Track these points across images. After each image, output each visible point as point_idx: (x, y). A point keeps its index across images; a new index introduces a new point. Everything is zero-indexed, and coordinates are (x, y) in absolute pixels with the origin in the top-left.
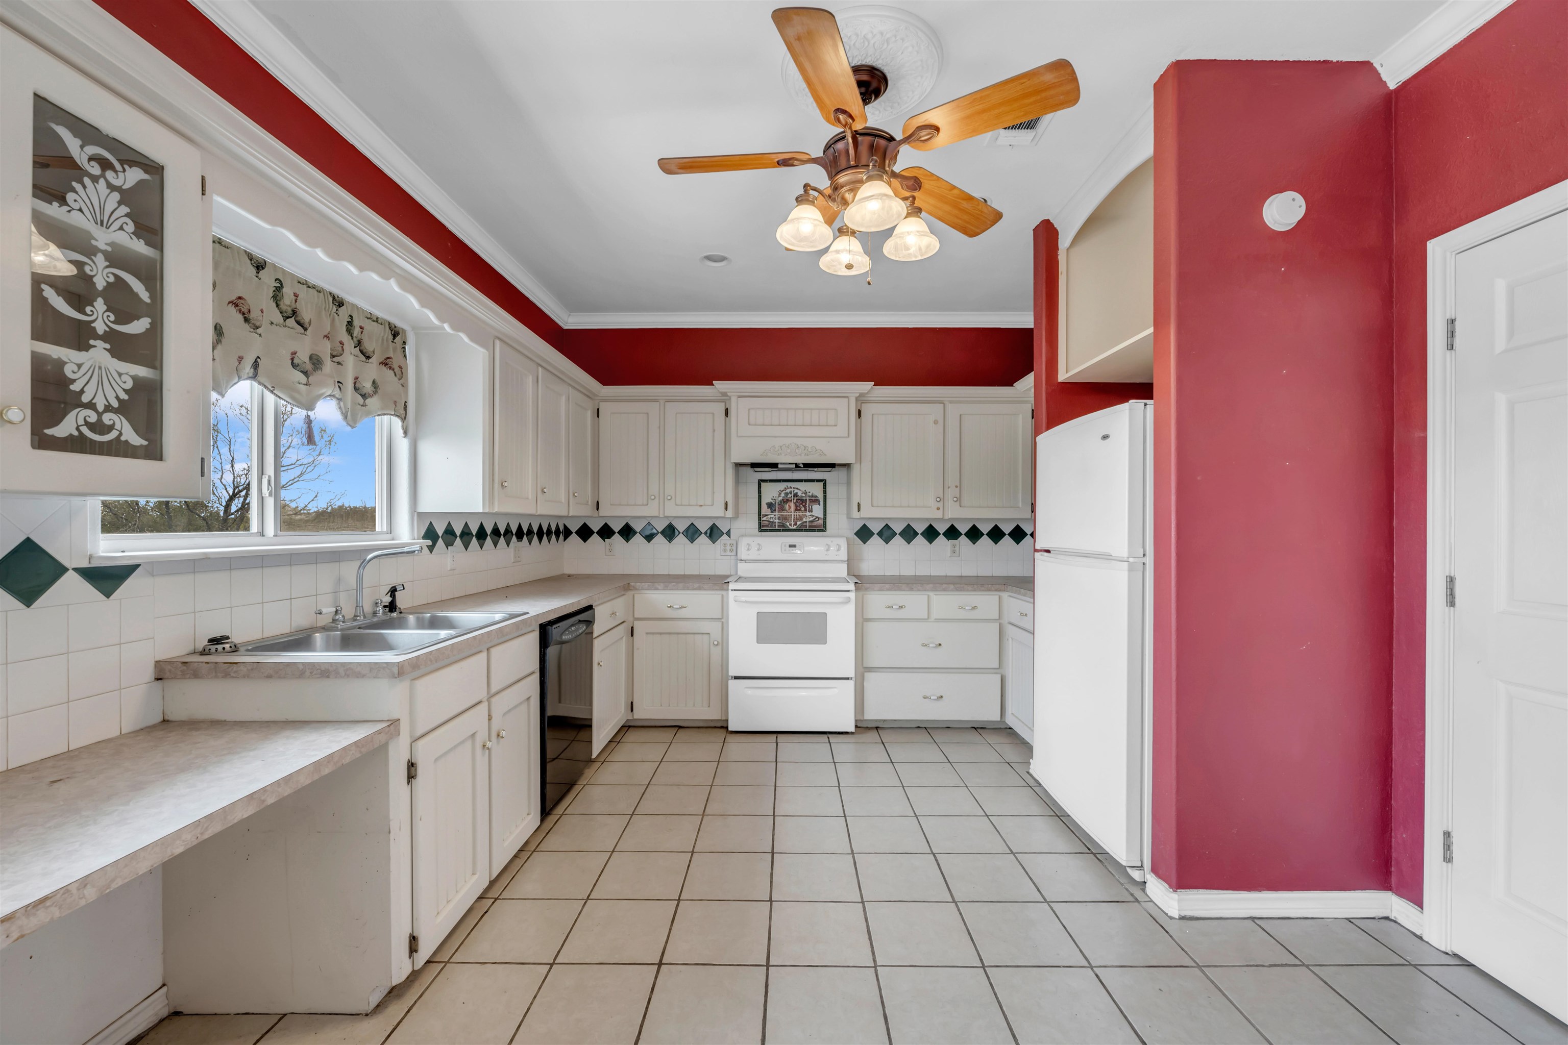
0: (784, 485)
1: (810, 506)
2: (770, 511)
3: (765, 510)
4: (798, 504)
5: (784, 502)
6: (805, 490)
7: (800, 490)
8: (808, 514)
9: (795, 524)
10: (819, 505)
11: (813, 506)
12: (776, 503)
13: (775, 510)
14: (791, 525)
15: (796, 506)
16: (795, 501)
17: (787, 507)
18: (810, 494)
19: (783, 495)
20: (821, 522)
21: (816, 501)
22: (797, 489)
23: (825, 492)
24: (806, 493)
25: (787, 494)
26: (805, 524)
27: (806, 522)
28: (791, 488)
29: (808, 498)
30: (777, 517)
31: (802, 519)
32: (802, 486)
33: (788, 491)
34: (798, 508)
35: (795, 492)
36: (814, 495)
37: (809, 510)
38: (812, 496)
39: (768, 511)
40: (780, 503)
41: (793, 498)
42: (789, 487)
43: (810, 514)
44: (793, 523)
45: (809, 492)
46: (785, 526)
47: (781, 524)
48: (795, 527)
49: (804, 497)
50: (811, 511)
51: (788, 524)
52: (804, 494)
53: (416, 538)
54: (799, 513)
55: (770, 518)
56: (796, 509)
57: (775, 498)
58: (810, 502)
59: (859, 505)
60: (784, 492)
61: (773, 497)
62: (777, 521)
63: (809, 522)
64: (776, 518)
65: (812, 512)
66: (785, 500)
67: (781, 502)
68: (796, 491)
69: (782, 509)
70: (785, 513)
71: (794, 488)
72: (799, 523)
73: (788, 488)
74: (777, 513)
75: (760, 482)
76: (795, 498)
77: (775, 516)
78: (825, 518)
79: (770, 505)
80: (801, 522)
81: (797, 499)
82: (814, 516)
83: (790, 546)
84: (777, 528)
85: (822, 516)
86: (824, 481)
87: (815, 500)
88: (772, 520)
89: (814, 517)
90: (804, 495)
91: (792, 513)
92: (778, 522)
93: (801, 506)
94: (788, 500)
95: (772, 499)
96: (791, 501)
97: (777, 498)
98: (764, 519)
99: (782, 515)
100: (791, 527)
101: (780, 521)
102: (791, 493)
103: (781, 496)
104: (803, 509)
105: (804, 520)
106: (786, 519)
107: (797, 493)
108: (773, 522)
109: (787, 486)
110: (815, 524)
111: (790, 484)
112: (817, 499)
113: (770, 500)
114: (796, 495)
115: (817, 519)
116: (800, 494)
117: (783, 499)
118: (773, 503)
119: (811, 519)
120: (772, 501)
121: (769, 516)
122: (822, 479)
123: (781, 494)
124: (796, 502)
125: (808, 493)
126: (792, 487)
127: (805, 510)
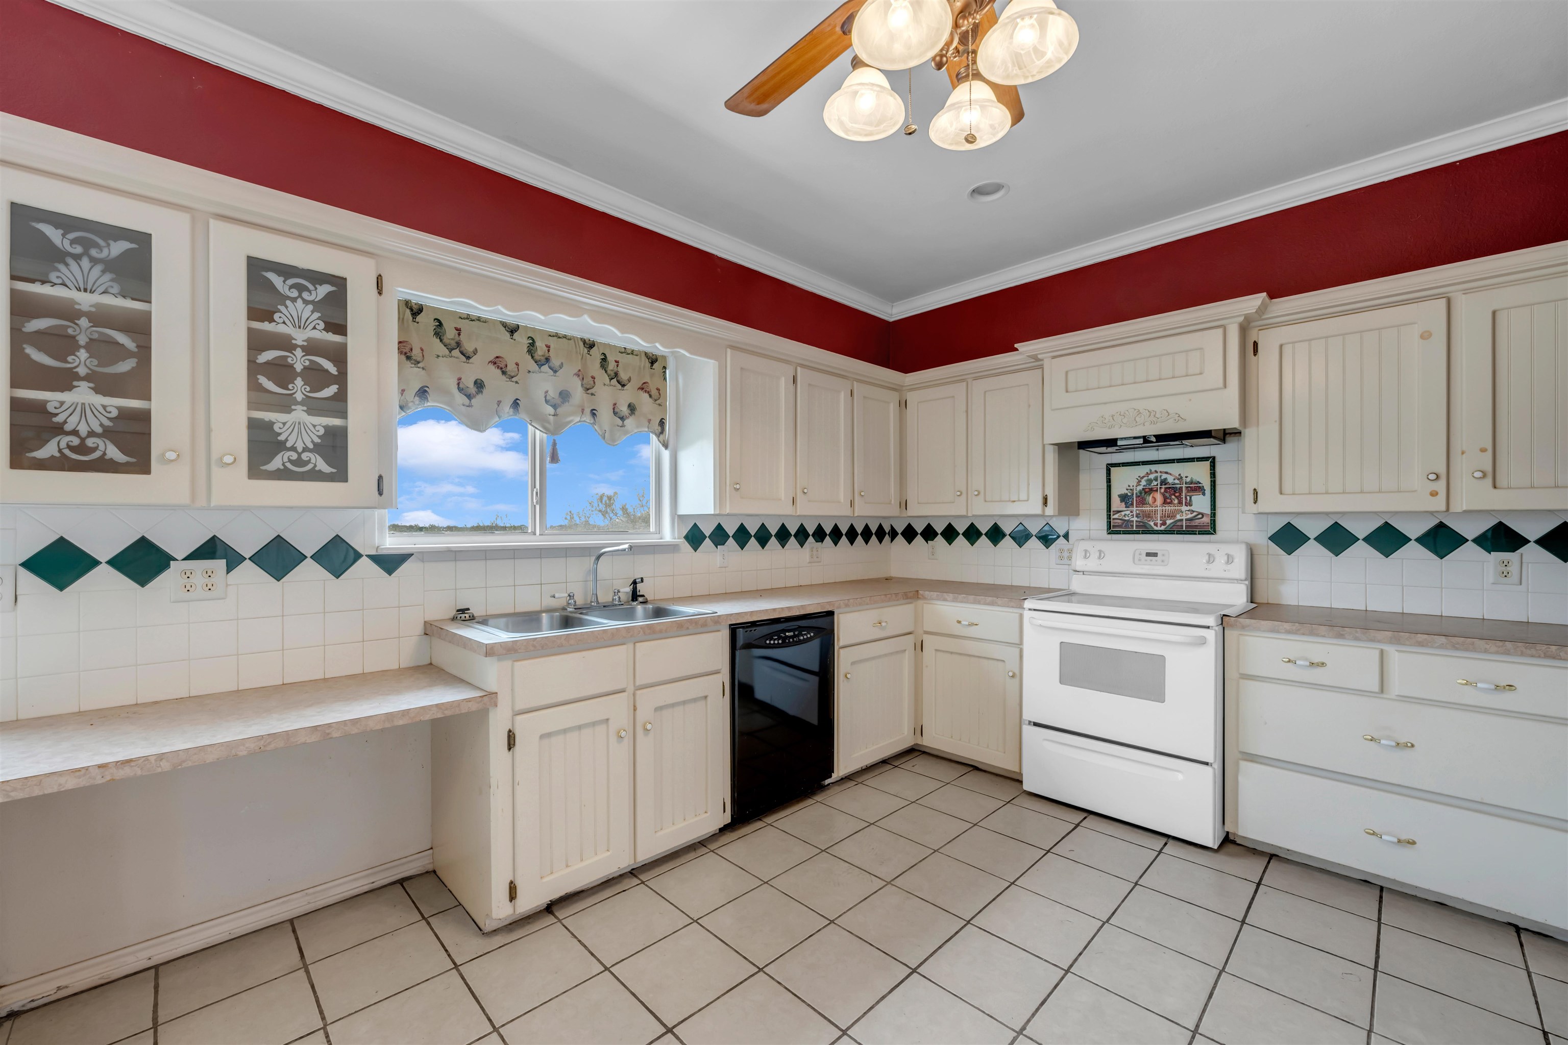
0: (1145, 469)
1: (1188, 498)
2: (1125, 506)
3: (1116, 504)
4: (1167, 495)
5: (1146, 493)
6: (1180, 475)
7: (1171, 474)
8: (1184, 508)
9: (1164, 524)
10: (1204, 494)
11: (1193, 498)
12: (1133, 494)
13: (1132, 504)
14: (1156, 525)
15: (1165, 498)
16: (1163, 490)
17: (1150, 499)
18: (1188, 480)
19: (1143, 483)
20: (1206, 520)
21: (1199, 489)
22: (1166, 473)
23: (1213, 475)
24: (1182, 478)
25: (1150, 481)
26: (1179, 524)
27: (1182, 520)
28: (1156, 472)
29: (1184, 486)
30: (1135, 513)
31: (1175, 516)
32: (1175, 470)
33: (1152, 476)
34: (1168, 501)
35: (1162, 478)
36: (1194, 481)
37: (1186, 503)
38: (1191, 483)
39: (1122, 506)
40: (1139, 494)
41: (1159, 486)
42: (1153, 470)
43: (1188, 508)
44: (1159, 522)
45: (1186, 477)
46: (1147, 526)
47: (1141, 524)
48: (1163, 528)
49: (1177, 484)
50: (1189, 504)
51: (1152, 524)
52: (1178, 479)
53: (676, 538)
54: (1168, 508)
55: (1125, 515)
56: (1165, 502)
57: (1132, 488)
58: (1188, 491)
59: (1255, 492)
60: (1146, 478)
61: (1129, 486)
62: (1135, 519)
63: (1187, 520)
64: (1133, 515)
65: (1191, 505)
66: (1147, 490)
67: (1141, 493)
68: (1164, 476)
69: (1142, 502)
70: (1147, 508)
71: (1161, 472)
72: (1169, 522)
73: (1151, 473)
74: (1135, 509)
75: (1109, 467)
76: (1163, 486)
77: (1132, 512)
78: (1213, 515)
79: (1124, 498)
80: (1172, 521)
81: (1166, 488)
82: (1194, 511)
83: (1148, 554)
84: (1135, 529)
85: (1208, 511)
86: (1213, 461)
87: (1196, 488)
88: (1127, 518)
89: (1195, 514)
90: (1177, 481)
91: (1159, 508)
92: (1136, 521)
93: (1173, 497)
94: (1151, 490)
95: (1127, 489)
96: (1157, 491)
97: (1135, 488)
98: (1116, 516)
99: (1142, 511)
100: (1156, 528)
101: (1139, 520)
102: (1156, 479)
103: (1140, 485)
104: (1176, 501)
105: (1178, 517)
106: (1149, 517)
107: (1166, 479)
108: (1128, 521)
109: (1151, 470)
110: (1196, 522)
111: (1154, 467)
112: (1200, 487)
113: (1124, 491)
114: (1164, 482)
115: (1200, 516)
116: (1170, 479)
117: (1143, 489)
118: (1129, 494)
119: (1190, 516)
120: (1126, 492)
121: (1123, 513)
122: (1209, 456)
123: (1140, 481)
124: (1165, 491)
125: (1184, 478)
126: (1158, 470)
127: (1180, 503)
